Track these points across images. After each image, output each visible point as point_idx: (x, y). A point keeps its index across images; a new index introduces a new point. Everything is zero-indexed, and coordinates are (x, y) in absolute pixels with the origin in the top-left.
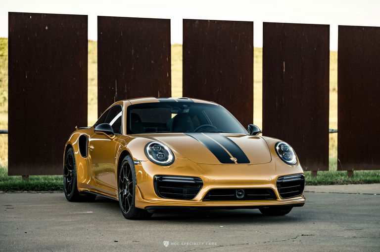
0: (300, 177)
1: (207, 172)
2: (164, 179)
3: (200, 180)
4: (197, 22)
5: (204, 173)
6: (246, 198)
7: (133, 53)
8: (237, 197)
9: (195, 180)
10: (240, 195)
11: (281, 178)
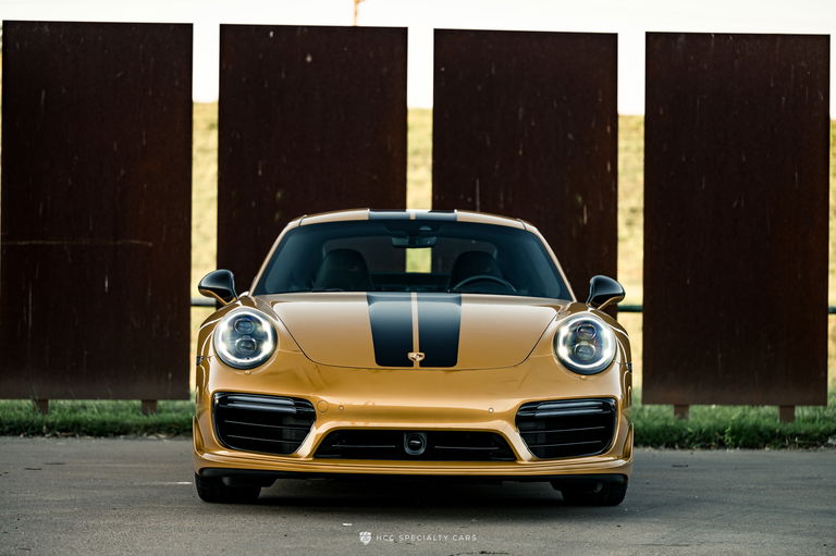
0: (599, 407)
1: (331, 386)
2: (232, 401)
3: (309, 407)
4: (681, 39)
5: (319, 389)
6: (431, 456)
7: (520, 116)
8: (407, 450)
9: (296, 405)
10: (416, 448)
11: (530, 406)
